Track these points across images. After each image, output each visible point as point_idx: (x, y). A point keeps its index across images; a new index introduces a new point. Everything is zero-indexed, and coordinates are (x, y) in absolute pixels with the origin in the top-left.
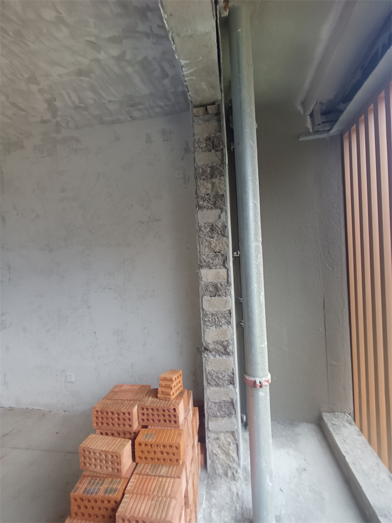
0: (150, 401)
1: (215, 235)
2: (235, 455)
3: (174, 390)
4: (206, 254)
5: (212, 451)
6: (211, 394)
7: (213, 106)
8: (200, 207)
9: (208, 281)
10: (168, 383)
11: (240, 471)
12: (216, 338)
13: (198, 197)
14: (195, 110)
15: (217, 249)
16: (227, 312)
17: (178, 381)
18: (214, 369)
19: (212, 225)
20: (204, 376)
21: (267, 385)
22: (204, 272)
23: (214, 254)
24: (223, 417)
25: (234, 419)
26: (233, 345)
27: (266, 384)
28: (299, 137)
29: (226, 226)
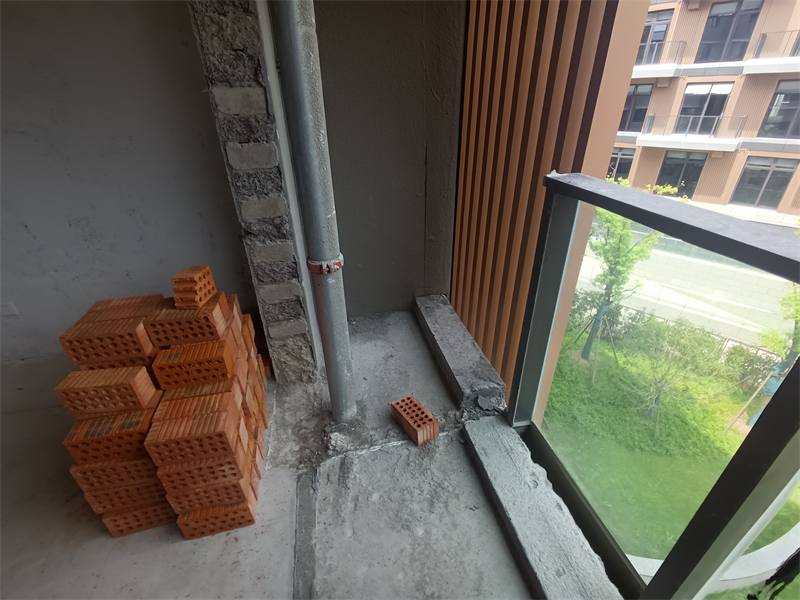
0: (163, 314)
1: (230, 10)
2: (309, 358)
4: (218, 53)
6: (265, 294)
12: (261, 215)
15: (238, 44)
16: (275, 170)
17: (205, 281)
18: (266, 261)
20: (252, 272)
21: (338, 269)
22: (219, 92)
23: (233, 53)
24: (287, 320)
25: (303, 320)
26: (290, 222)
27: (336, 267)
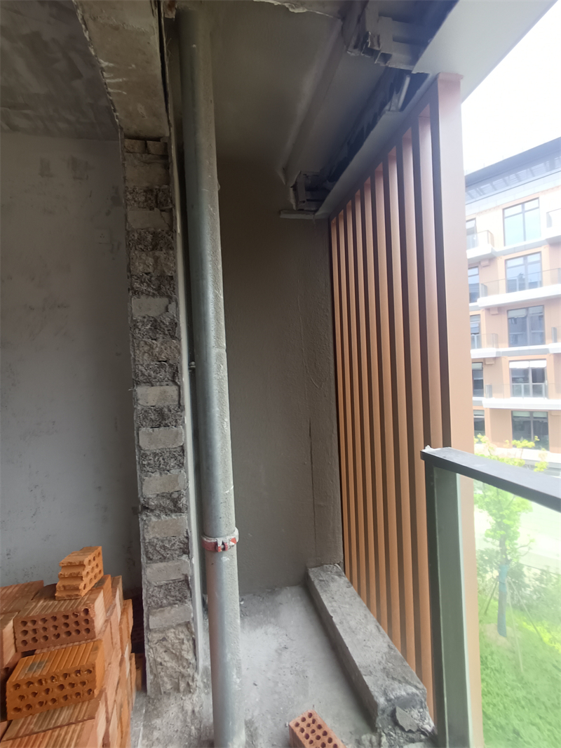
0: (39, 607)
1: (160, 336)
2: (190, 656)
3: (86, 580)
4: (146, 364)
5: (155, 660)
6: (154, 574)
7: (157, 144)
8: (136, 292)
9: (149, 405)
10: (75, 571)
11: (198, 677)
12: (160, 490)
13: (132, 276)
14: (127, 142)
15: (163, 357)
16: (179, 449)
17: (94, 564)
18: (158, 536)
19: (155, 321)
20: (142, 550)
21: (233, 546)
22: (141, 391)
23: (158, 363)
24: (171, 605)
25: (189, 605)
26: (187, 496)
27: (232, 544)
28: (279, 213)
29: (176, 323)
